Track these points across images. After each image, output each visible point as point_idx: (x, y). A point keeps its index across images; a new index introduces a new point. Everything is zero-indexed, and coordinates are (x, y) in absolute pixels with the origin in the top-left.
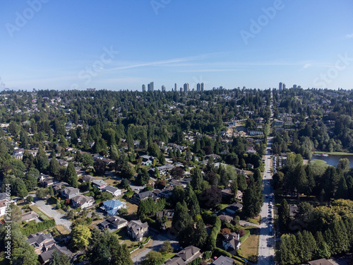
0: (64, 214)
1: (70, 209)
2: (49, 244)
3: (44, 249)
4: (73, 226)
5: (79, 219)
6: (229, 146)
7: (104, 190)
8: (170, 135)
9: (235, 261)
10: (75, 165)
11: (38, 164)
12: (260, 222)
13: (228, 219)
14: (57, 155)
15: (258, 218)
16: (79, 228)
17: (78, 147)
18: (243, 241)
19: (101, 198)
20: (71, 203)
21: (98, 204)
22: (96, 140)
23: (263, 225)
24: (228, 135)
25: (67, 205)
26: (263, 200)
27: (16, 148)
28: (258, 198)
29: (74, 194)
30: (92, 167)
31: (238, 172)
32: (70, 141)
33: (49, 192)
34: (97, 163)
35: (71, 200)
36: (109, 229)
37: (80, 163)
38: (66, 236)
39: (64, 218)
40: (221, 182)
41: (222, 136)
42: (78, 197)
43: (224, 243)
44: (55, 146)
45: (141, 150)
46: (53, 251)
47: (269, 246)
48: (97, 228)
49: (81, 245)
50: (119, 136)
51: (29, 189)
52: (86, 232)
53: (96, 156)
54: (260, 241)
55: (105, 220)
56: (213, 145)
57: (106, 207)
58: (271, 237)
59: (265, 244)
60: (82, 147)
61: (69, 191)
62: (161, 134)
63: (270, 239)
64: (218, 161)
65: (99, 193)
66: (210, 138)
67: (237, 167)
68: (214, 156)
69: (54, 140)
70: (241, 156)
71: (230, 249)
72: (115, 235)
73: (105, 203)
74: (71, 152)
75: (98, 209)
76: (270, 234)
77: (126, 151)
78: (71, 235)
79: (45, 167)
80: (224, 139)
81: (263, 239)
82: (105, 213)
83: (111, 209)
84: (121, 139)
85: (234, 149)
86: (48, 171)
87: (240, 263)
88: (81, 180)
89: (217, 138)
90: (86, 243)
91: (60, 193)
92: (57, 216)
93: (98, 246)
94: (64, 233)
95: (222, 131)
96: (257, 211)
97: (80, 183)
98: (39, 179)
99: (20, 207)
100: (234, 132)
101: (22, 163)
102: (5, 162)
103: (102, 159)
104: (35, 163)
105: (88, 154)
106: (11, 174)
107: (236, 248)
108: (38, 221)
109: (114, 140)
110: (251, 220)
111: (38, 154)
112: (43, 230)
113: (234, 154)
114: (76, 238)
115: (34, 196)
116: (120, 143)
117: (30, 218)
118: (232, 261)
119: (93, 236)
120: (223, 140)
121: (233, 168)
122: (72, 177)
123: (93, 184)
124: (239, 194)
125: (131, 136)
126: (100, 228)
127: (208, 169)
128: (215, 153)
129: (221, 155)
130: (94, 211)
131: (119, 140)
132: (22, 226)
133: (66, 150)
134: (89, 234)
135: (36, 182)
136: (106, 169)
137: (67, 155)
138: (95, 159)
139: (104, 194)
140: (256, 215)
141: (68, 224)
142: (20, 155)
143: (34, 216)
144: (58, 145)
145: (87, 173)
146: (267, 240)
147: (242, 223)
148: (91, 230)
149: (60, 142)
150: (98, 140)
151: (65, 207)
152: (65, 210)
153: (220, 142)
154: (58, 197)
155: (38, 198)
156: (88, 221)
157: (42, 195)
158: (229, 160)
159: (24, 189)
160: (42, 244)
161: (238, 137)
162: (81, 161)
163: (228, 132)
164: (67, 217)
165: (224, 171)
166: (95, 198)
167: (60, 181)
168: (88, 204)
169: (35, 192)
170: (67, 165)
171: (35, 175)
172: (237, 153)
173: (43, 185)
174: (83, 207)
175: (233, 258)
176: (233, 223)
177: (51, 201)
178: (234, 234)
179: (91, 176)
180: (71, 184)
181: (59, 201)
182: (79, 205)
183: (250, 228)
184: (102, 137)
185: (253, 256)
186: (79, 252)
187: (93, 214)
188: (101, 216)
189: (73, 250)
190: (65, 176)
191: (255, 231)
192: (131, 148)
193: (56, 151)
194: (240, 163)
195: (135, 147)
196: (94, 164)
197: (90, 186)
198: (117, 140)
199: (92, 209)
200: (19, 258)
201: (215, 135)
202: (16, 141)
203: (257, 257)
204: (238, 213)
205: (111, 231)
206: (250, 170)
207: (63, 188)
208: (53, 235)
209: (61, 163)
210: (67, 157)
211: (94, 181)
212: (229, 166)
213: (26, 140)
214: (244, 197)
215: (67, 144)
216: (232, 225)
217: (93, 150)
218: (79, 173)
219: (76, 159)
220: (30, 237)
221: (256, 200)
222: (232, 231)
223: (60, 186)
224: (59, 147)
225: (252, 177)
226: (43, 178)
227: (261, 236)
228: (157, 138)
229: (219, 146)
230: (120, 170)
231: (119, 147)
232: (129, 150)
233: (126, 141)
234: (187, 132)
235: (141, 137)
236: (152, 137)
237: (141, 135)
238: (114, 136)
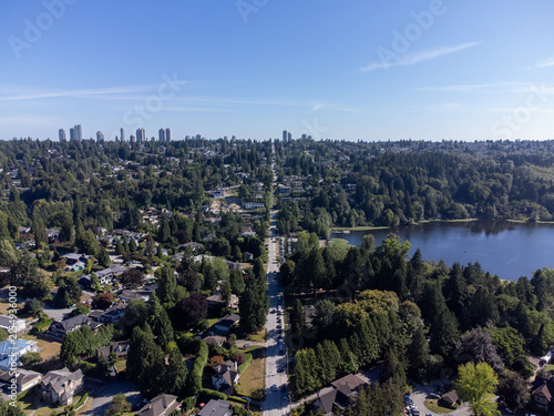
6: (215, 228)
8: (116, 216)
9: (234, 404)
12: (266, 338)
13: (219, 340)
15: (263, 332)
18: (242, 372)
23: (271, 342)
24: (214, 211)
26: (268, 304)
28: (261, 303)
31: (231, 267)
40: (207, 285)
41: (205, 213)
43: (214, 379)
45: (62, 245)
47: (280, 371)
50: (15, 222)
54: (267, 365)
56: (190, 228)
58: (281, 357)
59: (274, 370)
62: (100, 214)
63: (280, 360)
64: (200, 252)
66: (186, 216)
67: (229, 259)
68: (193, 246)
70: (233, 242)
71: (225, 387)
76: (281, 353)
77: (32, 249)
80: (207, 217)
81: (271, 363)
83: (6, 357)
84: (21, 229)
85: (223, 231)
87: (240, 405)
89: (197, 217)
95: (203, 204)
96: (260, 322)
100: (222, 205)
107: (233, 383)
109: (5, 231)
110: (254, 337)
113: (223, 239)
116: (18, 236)
118: (226, 404)
120: (207, 220)
121: (224, 261)
124: (234, 300)
125: (41, 220)
127: (184, 266)
128: (194, 240)
129: (203, 243)
131: (15, 230)
140: (260, 328)
146: (277, 362)
147: (240, 343)
153: (201, 222)
158: (216, 250)
161: (229, 214)
163: (213, 205)
165: (209, 267)
172: (228, 237)
175: (228, 399)
176: (227, 345)
178: (229, 363)
183: (252, 349)
185: (259, 391)
191: (259, 354)
192: (43, 244)
194: (234, 252)
195: (50, 241)
198: (13, 229)
201: (194, 212)
203: (263, 391)
204: (234, 330)
206: (249, 261)
212: (219, 259)
214: (241, 304)
216: (225, 350)
221: (259, 307)
222: (226, 359)
225: (251, 272)
227: (269, 359)
228: (91, 221)
229: (201, 229)
230: (22, 285)
231: (17, 243)
232: (38, 246)
233: (31, 232)
234: (146, 210)
235: (62, 222)
236: (83, 220)
237: (61, 218)
238: (5, 224)
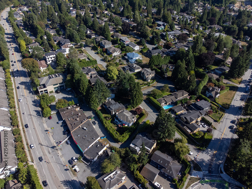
0: (102, 58)
1: (106, 55)
2: (94, 74)
3: (91, 77)
4: (107, 66)
5: (111, 62)
6: (233, 19)
7: (128, 45)
8: (182, 5)
9: (212, 105)
10: (109, 25)
11: (86, 22)
12: (240, 83)
13: (215, 77)
14: (97, 16)
15: (240, 80)
16: (111, 68)
17: (111, 11)
18: (222, 94)
19: (126, 50)
20: (107, 52)
21: (123, 54)
22: (124, 6)
23: (242, 85)
24: (235, 8)
25: (104, 52)
26: (248, 67)
27: (71, 9)
28: (244, 65)
29: (108, 45)
30: (120, 27)
31: (234, 42)
32: (106, 5)
33: (93, 42)
34: (124, 25)
35: (106, 49)
36: (129, 72)
37: (113, 24)
38: (103, 71)
39: (102, 60)
40: (218, 49)
41: (230, 9)
42: (111, 48)
43: (207, 92)
44: (96, 9)
45: (157, 17)
46: (96, 79)
47: (242, 99)
48: (122, 69)
49: (112, 79)
50: (141, 3)
51: (81, 39)
52: (115, 72)
53: (124, 19)
54: (236, 95)
55: (127, 65)
56: (218, 16)
57: (128, 57)
58: (245, 94)
59: (239, 98)
60: (114, 11)
61: (105, 43)
62: (175, 4)
63: (244, 95)
64: (220, 31)
65: (124, 47)
66: (218, 10)
67: (234, 38)
68: (216, 27)
69: (95, 4)
70: (240, 29)
71: (211, 97)
72: (133, 76)
73: (128, 54)
74: (107, 14)
75: (123, 58)
76: (246, 92)
77: (146, 17)
78: (106, 71)
79: (90, 24)
80: (230, 11)
81: (238, 95)
82: (128, 61)
83: (132, 59)
84: (143, 7)
85: (236, 21)
86: (92, 27)
87: (215, 107)
88: (112, 36)
89: (224, 11)
90: (115, 77)
91: (99, 43)
92: (98, 58)
93: (121, 81)
94: (102, 69)
95: (230, 3)
96: (240, 74)
97: (112, 38)
98: (86, 33)
99: (77, 50)
100: (242, 5)
101: (75, 20)
102: (66, 18)
103: (127, 21)
104: (83, 20)
105: (118, 17)
106: (70, 27)
107: (215, 97)
108: (87, 60)
109: (137, 7)
110: (234, 80)
111: (85, 14)
112: (90, 66)
113: (235, 26)
114: (110, 74)
115: (84, 43)
116: (141, 10)
117: (82, 57)
118: (210, 104)
119: (119, 74)
120: (229, 13)
121: (231, 38)
122: (107, 33)
123: (120, 39)
124: (229, 60)
125: (151, 4)
126: (124, 70)
127: (209, 36)
128: (218, 24)
129: (223, 26)
130: (121, 59)
131: (141, 7)
132: (78, 61)
133: (103, 13)
134: (117, 73)
135: (85, 34)
136: (130, 30)
137: (104, 17)
138: (123, 22)
139: (127, 47)
140: (239, 77)
141: (105, 64)
142: (74, 14)
143: (84, 56)
144: (98, 8)
145: (117, 32)
146: (241, 95)
147: (225, 81)
148: (118, 70)
149: (99, 6)
150: (126, 6)
151: (103, 53)
152: (103, 56)
153: (225, 14)
154: (98, 46)
155: (86, 46)
156: (117, 64)
157: (89, 44)
158: (228, 31)
159: (78, 38)
160: (90, 74)
161: (244, 11)
162: (113, 22)
163: (236, 5)
164: (104, 60)
165: (222, 40)
166: (122, 50)
167: (99, 35)
168: (117, 54)
169: (84, 41)
170: (103, 24)
171: (83, 28)
172: (238, 25)
173: (89, 37)
174: (113, 55)
175: (211, 102)
176: (218, 80)
177: (94, 48)
178: (217, 88)
179: (119, 34)
180: (106, 38)
181: (99, 49)
182: (111, 53)
183: (231, 85)
184: (129, 4)
185: (227, 104)
186: (111, 82)
187: (120, 60)
188: (125, 62)
189: (108, 80)
190: (102, 32)
191: (234, 89)
192: (150, 15)
193: (97, 13)
194: (239, 35)
195: (153, 14)
196: (122, 25)
197: (119, 41)
198: (140, 7)
199: (119, 57)
200: (78, 79)
201: (223, 8)
202: (70, 3)
203: (229, 105)
204: (224, 74)
205: (130, 73)
206: (246, 41)
207: (101, 40)
208: (96, 70)
209: (100, 22)
210: (104, 18)
211: (122, 38)
212: (228, 36)
213: (77, 3)
214: (233, 63)
215: (104, 7)
216: (216, 82)
217: (122, 14)
218: (111, 31)
219: (110, 20)
220: (83, 68)
221: (242, 67)
222: (215, 86)
223: (99, 38)
224: (99, 10)
225: (245, 48)
226: (88, 32)
227: (238, 93)
228: (171, 7)
229: (224, 18)
230: (140, 32)
231: (141, 13)
232: (148, 16)
233: (146, 9)
234: (198, 3)
235: (158, 6)
236: (167, 6)
237: (158, 3)
238: (137, 4)
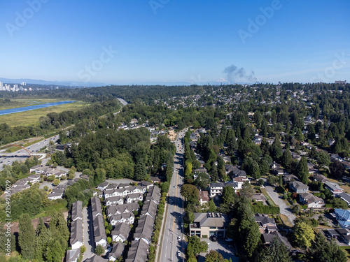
0: (290, 206)
1: (296, 203)
2: (271, 228)
3: (266, 231)
4: (296, 221)
5: (303, 216)
7: (338, 196)
10: (308, 161)
11: (273, 152)
14: (291, 148)
16: (302, 225)
17: (314, 143)
19: (333, 203)
20: (298, 198)
21: (328, 208)
22: (336, 139)
25: (294, 198)
27: (257, 135)
29: (302, 190)
30: (328, 168)
32: (306, 135)
33: (279, 181)
34: (334, 164)
35: (298, 195)
36: (337, 241)
37: (314, 161)
38: (288, 228)
39: (289, 209)
42: (306, 194)
44: (290, 138)
46: (274, 236)
48: (323, 234)
49: (301, 244)
51: (262, 173)
52: (309, 234)
53: (334, 156)
55: (333, 229)
57: (337, 215)
60: (319, 143)
61: (298, 186)
65: (332, 198)
69: (291, 133)
72: (344, 251)
73: (337, 210)
74: (306, 147)
75: (327, 214)
78: (293, 228)
79: (278, 157)
82: (335, 221)
83: (344, 220)
86: (281, 161)
88: (312, 178)
90: (308, 244)
91: (288, 184)
92: (283, 205)
93: (320, 253)
94: (287, 224)
97: (311, 181)
98: (271, 167)
99: (253, 187)
101: (259, 149)
102: (246, 145)
103: (341, 160)
104: (270, 150)
105: (324, 153)
106: (250, 156)
108: (265, 204)
111: (274, 143)
112: (268, 213)
114: (298, 234)
115: (265, 180)
117: (259, 199)
119: (316, 240)
122: (303, 172)
123: (325, 185)
126: (326, 235)
130: (322, 215)
132: (252, 203)
133: (301, 144)
134: (313, 237)
135: (268, 168)
136: (345, 174)
137: (301, 149)
138: (333, 160)
139: (337, 201)
141: (292, 217)
142: (259, 141)
143: (262, 198)
144: (293, 138)
145: (321, 173)
148: (315, 233)
149: (296, 135)
150: (340, 139)
151: (291, 200)
152: (291, 204)
154: (286, 187)
155: (268, 184)
156: (313, 222)
157: (271, 182)
159: (258, 173)
160: (265, 225)
162: (315, 158)
164: (292, 210)
166: (326, 202)
167: (290, 173)
168: (316, 205)
169: (266, 177)
170: (299, 159)
171: (268, 160)
173: (274, 173)
174: (310, 205)
177: (279, 190)
179: (324, 177)
180: (301, 179)
181: (286, 192)
182: (306, 203)
184: (346, 137)
186: (299, 250)
187: (320, 217)
188: (330, 223)
189: (294, 244)
190: (296, 170)
193: (291, 144)
196: (330, 165)
197: (322, 187)
199: (320, 212)
200: (246, 229)
202: (257, 128)
205: (340, 244)
207: (292, 180)
208: (276, 222)
209: (294, 156)
210: (301, 151)
211: (327, 183)
213: (266, 129)
215: (303, 138)
217: (332, 150)
218: (311, 170)
219: (310, 155)
220: (257, 215)
223: (289, 178)
224: (295, 140)
226: (274, 166)
